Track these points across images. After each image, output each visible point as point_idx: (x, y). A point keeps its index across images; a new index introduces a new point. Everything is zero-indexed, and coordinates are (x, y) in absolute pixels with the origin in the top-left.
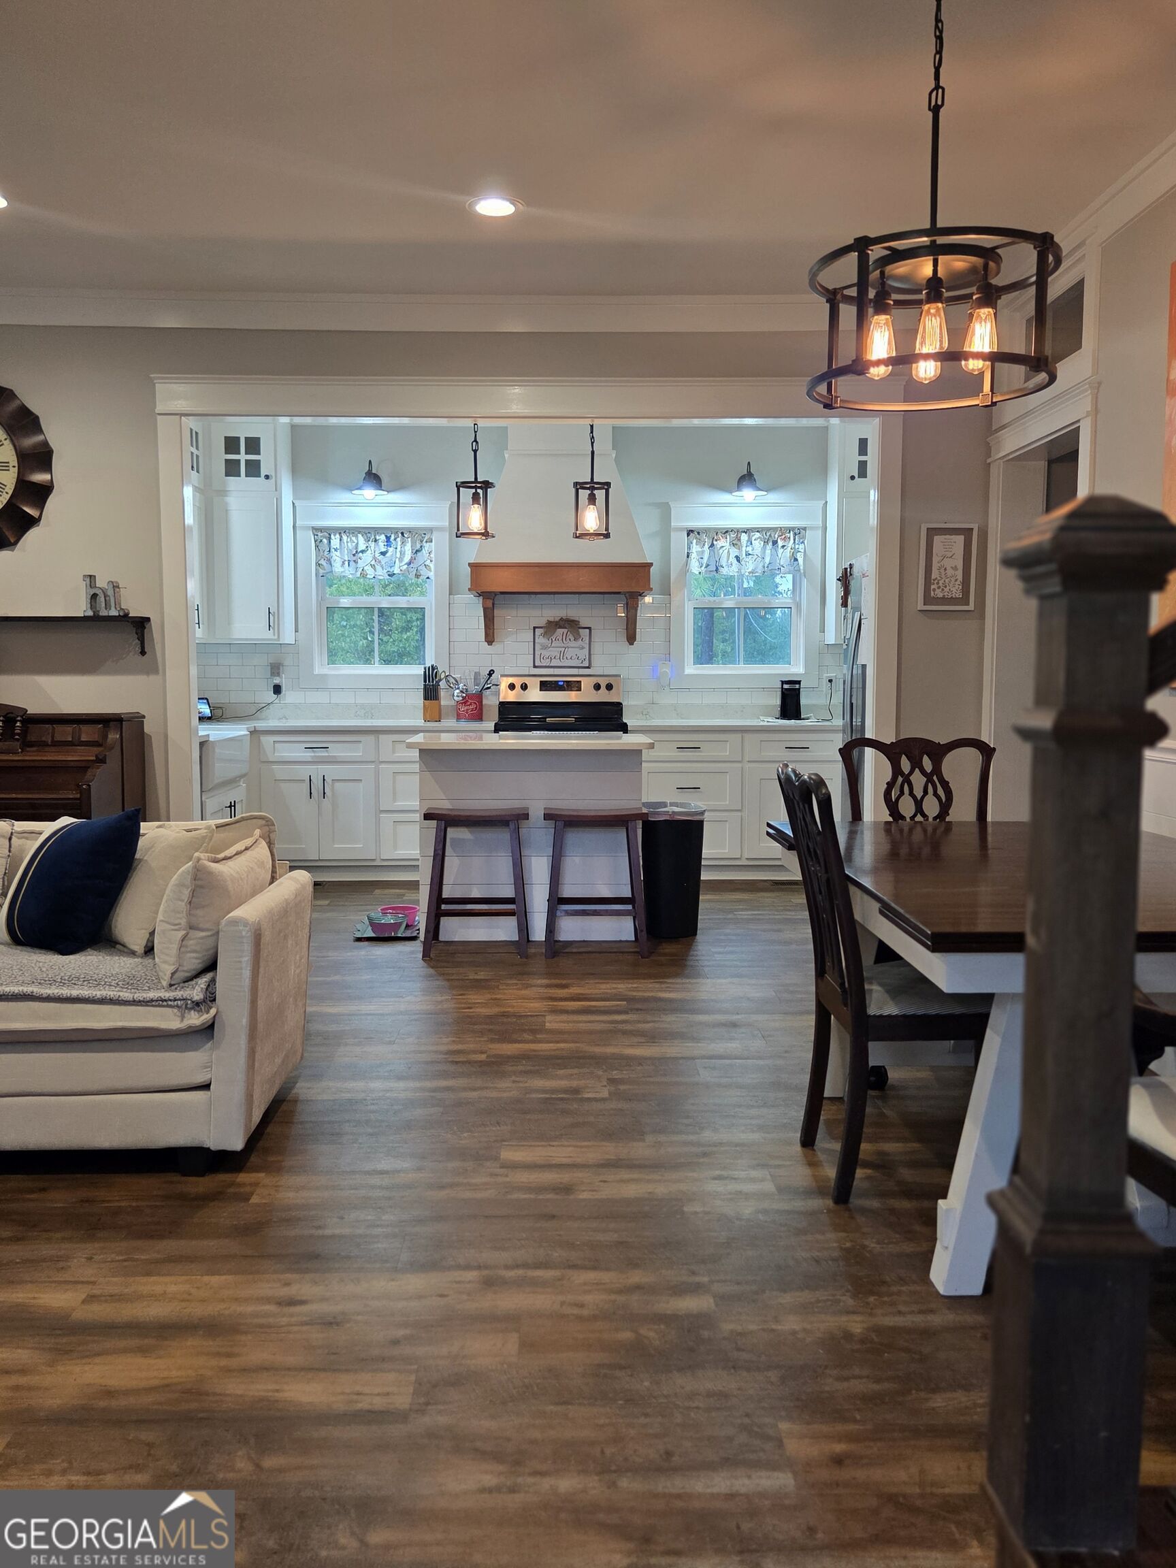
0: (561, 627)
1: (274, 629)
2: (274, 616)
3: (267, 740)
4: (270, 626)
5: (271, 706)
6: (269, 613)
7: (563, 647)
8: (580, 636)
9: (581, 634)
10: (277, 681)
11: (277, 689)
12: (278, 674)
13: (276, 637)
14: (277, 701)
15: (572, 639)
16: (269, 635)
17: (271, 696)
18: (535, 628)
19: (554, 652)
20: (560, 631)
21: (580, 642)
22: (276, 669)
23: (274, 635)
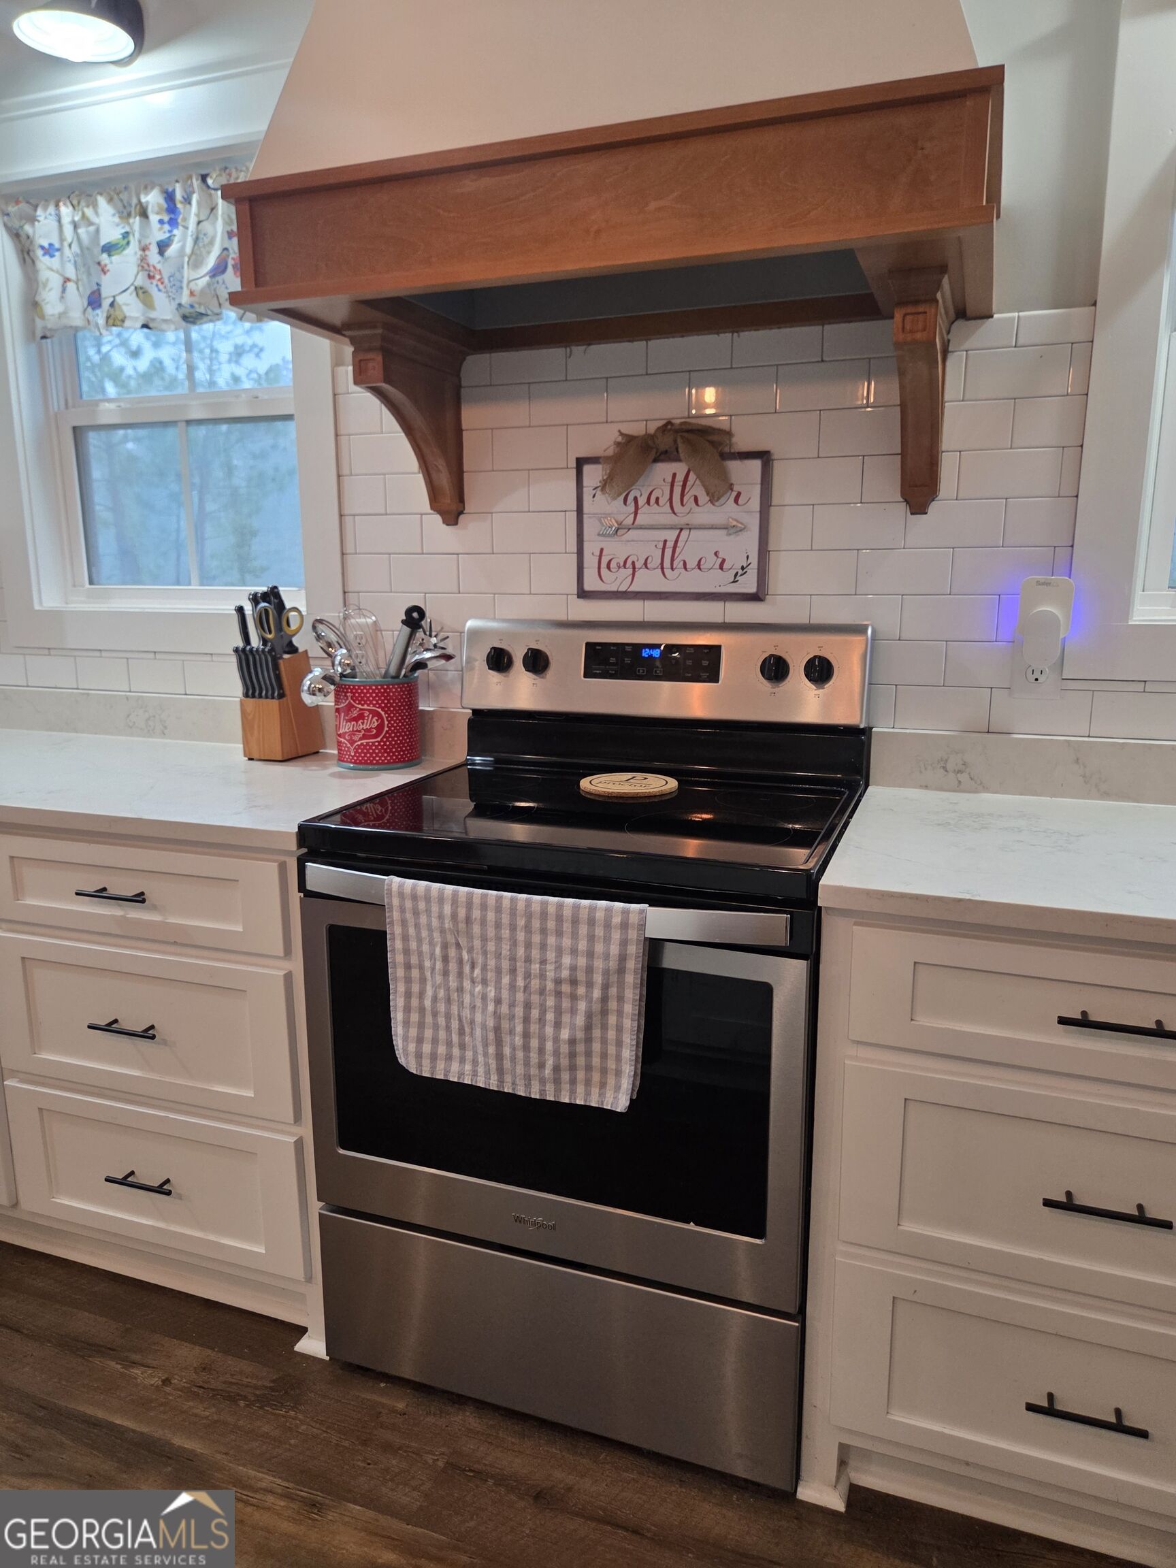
0: (665, 456)
7: (672, 528)
8: (731, 487)
9: (734, 480)
15: (704, 498)
18: (581, 463)
19: (641, 545)
20: (663, 471)
21: (727, 510)
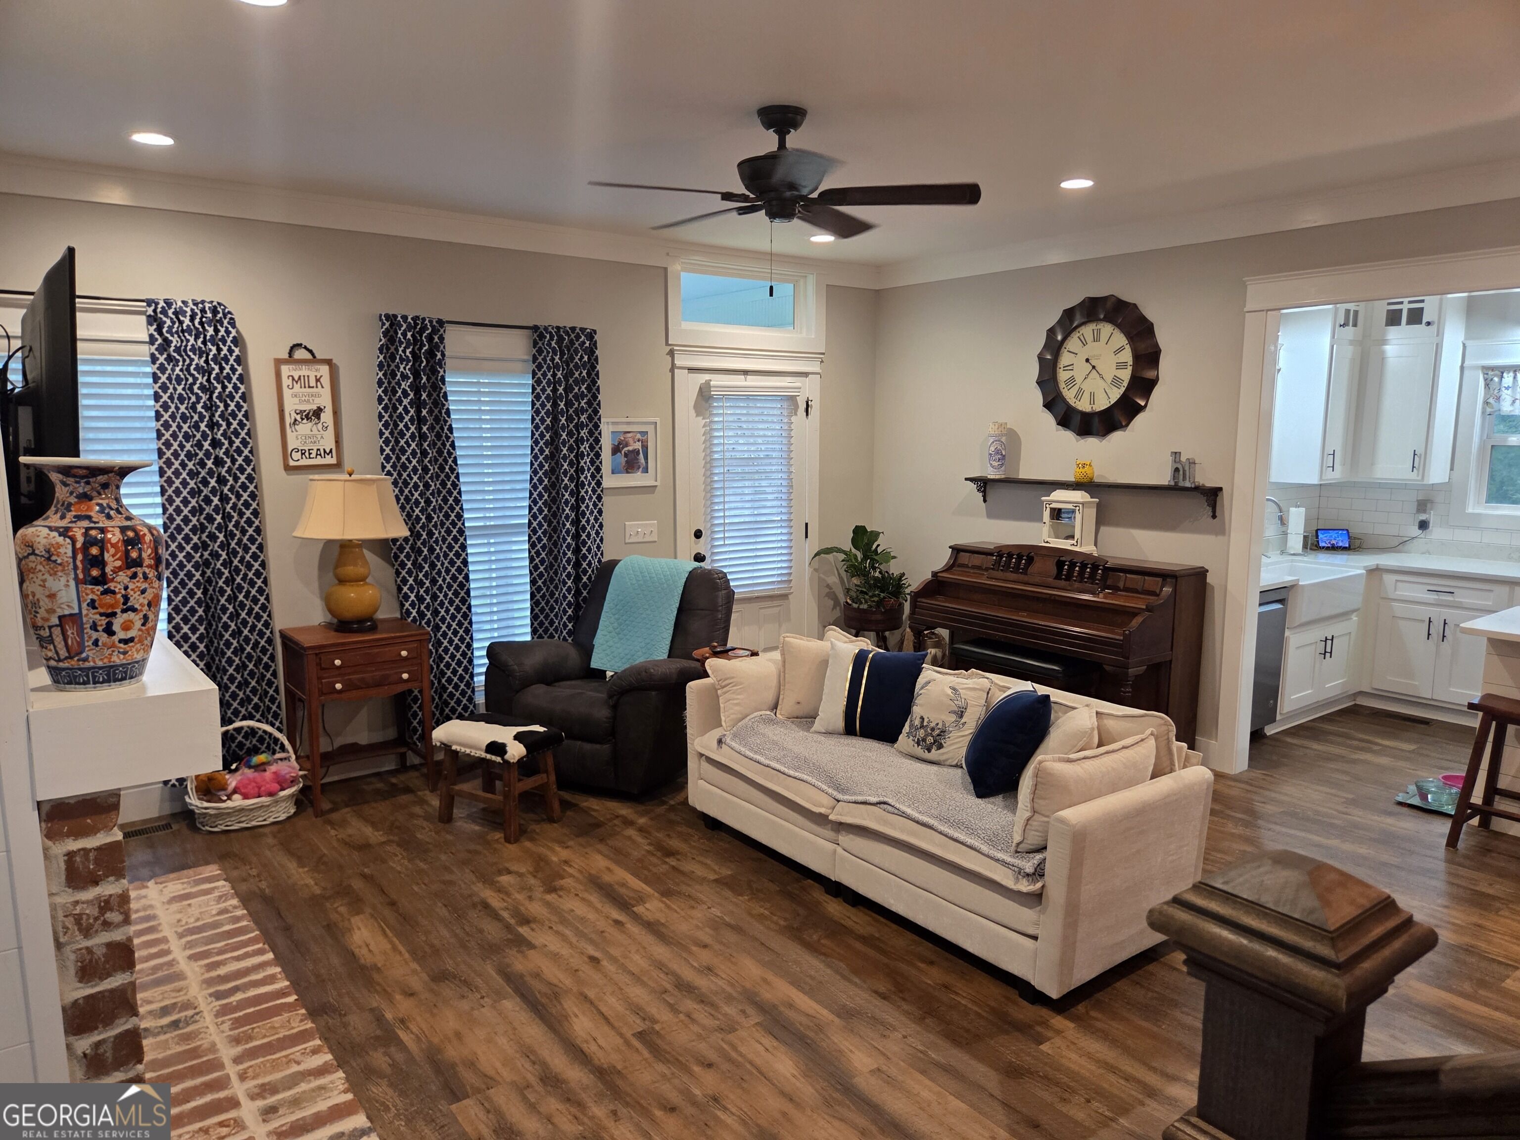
1: (1418, 470)
2: (1420, 457)
3: (1389, 579)
4: (1413, 467)
5: (1415, 541)
6: (1415, 454)
10: (1423, 517)
11: (1423, 525)
12: (1425, 511)
13: (1420, 478)
14: (1422, 536)
16: (1413, 476)
17: (1415, 531)
22: (1423, 505)
23: (1418, 475)
